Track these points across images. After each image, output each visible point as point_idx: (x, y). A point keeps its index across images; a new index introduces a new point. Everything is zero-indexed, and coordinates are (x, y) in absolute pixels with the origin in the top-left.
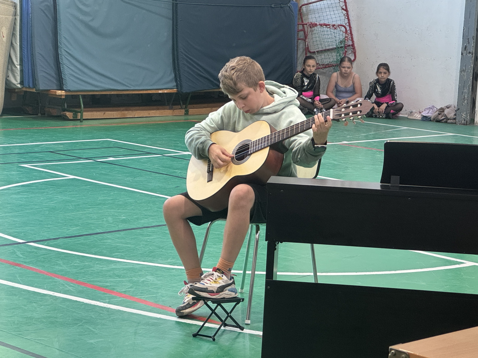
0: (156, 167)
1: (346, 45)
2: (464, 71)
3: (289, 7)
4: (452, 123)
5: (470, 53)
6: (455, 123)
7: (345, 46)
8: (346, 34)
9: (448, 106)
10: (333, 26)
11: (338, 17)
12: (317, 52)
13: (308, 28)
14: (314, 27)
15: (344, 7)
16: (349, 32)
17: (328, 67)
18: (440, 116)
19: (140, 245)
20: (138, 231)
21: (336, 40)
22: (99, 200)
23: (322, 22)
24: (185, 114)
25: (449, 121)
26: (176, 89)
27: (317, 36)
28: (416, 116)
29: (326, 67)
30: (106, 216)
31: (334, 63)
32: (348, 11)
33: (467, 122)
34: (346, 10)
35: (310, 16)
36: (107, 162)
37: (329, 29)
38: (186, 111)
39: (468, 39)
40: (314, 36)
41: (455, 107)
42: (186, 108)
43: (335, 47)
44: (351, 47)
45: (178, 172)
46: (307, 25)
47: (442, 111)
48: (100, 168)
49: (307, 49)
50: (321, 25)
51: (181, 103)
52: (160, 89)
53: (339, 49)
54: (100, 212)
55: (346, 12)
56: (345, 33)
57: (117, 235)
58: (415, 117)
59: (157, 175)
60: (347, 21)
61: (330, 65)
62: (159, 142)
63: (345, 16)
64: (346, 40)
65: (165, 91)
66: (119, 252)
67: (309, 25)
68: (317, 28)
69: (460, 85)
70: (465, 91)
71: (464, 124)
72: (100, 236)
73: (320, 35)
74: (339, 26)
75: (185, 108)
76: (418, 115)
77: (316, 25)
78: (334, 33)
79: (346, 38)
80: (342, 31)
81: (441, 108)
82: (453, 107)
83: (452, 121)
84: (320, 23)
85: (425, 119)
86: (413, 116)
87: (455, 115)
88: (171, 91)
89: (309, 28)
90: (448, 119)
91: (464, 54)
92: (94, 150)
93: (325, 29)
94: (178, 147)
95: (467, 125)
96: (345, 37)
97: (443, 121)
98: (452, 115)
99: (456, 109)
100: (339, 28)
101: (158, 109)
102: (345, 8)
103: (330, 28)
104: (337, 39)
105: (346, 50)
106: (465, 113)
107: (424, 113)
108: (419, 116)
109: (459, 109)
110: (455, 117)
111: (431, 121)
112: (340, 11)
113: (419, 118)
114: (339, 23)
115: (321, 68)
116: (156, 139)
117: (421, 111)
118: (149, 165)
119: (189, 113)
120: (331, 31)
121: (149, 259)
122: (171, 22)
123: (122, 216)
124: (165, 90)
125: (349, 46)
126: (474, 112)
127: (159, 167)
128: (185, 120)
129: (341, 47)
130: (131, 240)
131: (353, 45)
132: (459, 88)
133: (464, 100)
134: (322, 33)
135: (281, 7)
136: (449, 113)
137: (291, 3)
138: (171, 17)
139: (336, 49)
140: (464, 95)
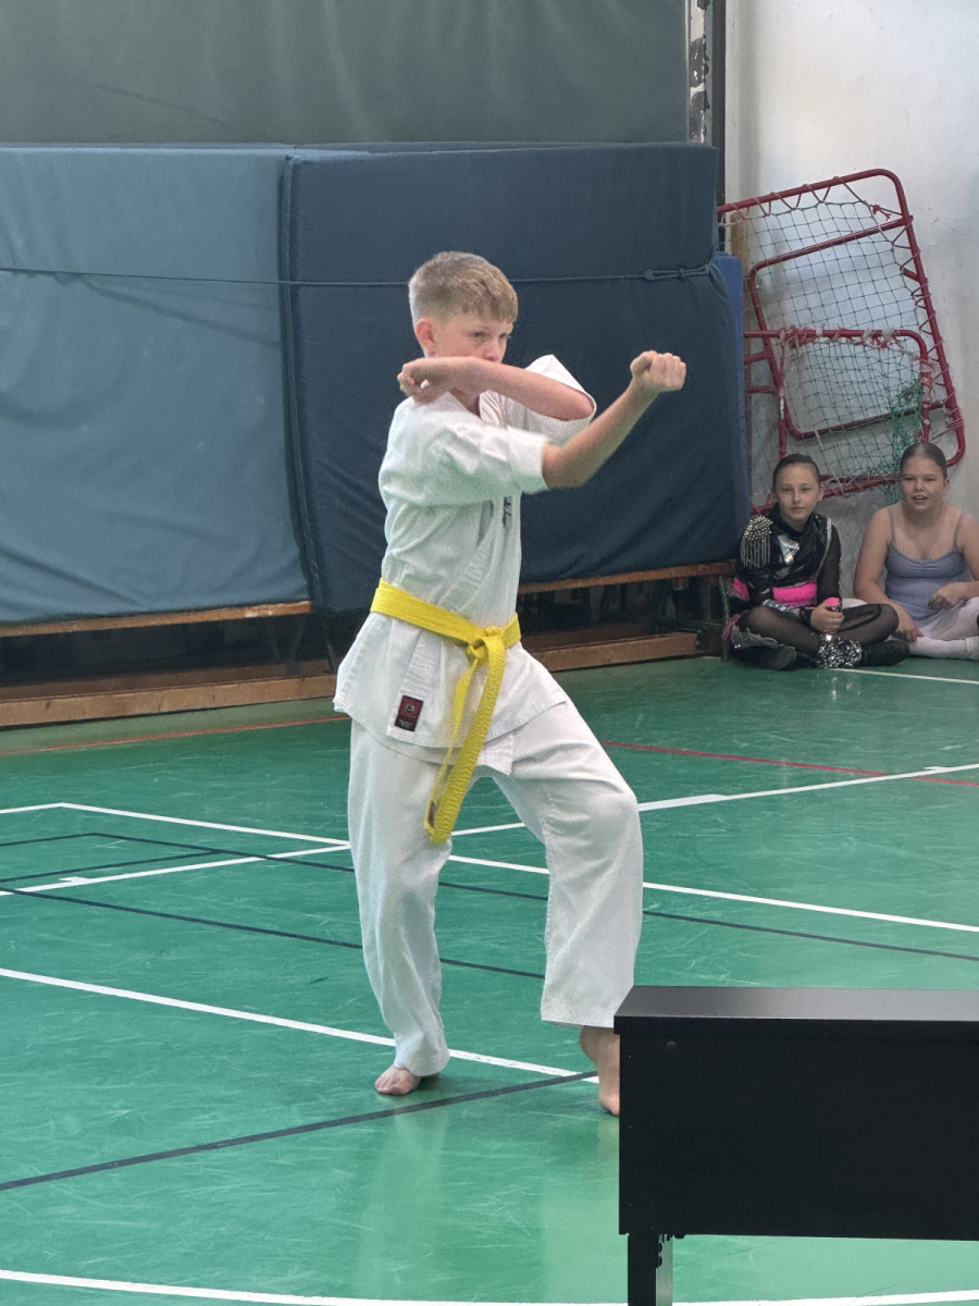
0: (242, 906)
1: (927, 403)
3: (710, 275)
7: (923, 409)
8: (922, 363)
10: (876, 335)
11: (890, 305)
12: (822, 433)
13: (783, 347)
14: (805, 343)
15: (911, 267)
16: (933, 357)
17: (866, 487)
19: (183, 1220)
20: (176, 1163)
21: (887, 389)
22: (31, 1049)
23: (833, 325)
26: (306, 602)
27: (817, 374)
29: (857, 490)
30: (57, 1109)
31: (885, 472)
32: (926, 280)
34: (919, 277)
35: (788, 305)
36: (61, 895)
37: (860, 348)
40: (806, 375)
43: (885, 412)
44: (944, 409)
45: (319, 922)
46: (777, 336)
48: (35, 919)
49: (784, 427)
50: (830, 335)
51: (331, 653)
52: (250, 605)
53: (900, 420)
54: (34, 1094)
55: (917, 285)
56: (918, 362)
57: (97, 1181)
59: (245, 936)
60: (922, 316)
61: (872, 478)
62: (252, 807)
63: (917, 299)
64: (923, 384)
65: (266, 609)
66: (105, 1253)
67: (787, 337)
68: (817, 346)
72: (33, 1193)
73: (830, 372)
74: (895, 334)
77: (811, 336)
78: (880, 361)
79: (926, 380)
80: (910, 354)
84: (826, 328)
89: (787, 348)
93: (845, 348)
94: (320, 820)
96: (922, 375)
100: (897, 342)
101: (245, 678)
102: (914, 271)
103: (862, 343)
104: (893, 382)
105: (927, 422)
112: (898, 280)
114: (896, 324)
115: (840, 494)
118: (216, 900)
120: (869, 354)
121: (216, 1274)
122: (278, 356)
123: (116, 1105)
125: (937, 406)
127: (253, 903)
129: (908, 413)
130: (149, 1202)
131: (951, 403)
134: (835, 362)
135: (679, 278)
137: (717, 263)
138: (277, 337)
139: (890, 418)
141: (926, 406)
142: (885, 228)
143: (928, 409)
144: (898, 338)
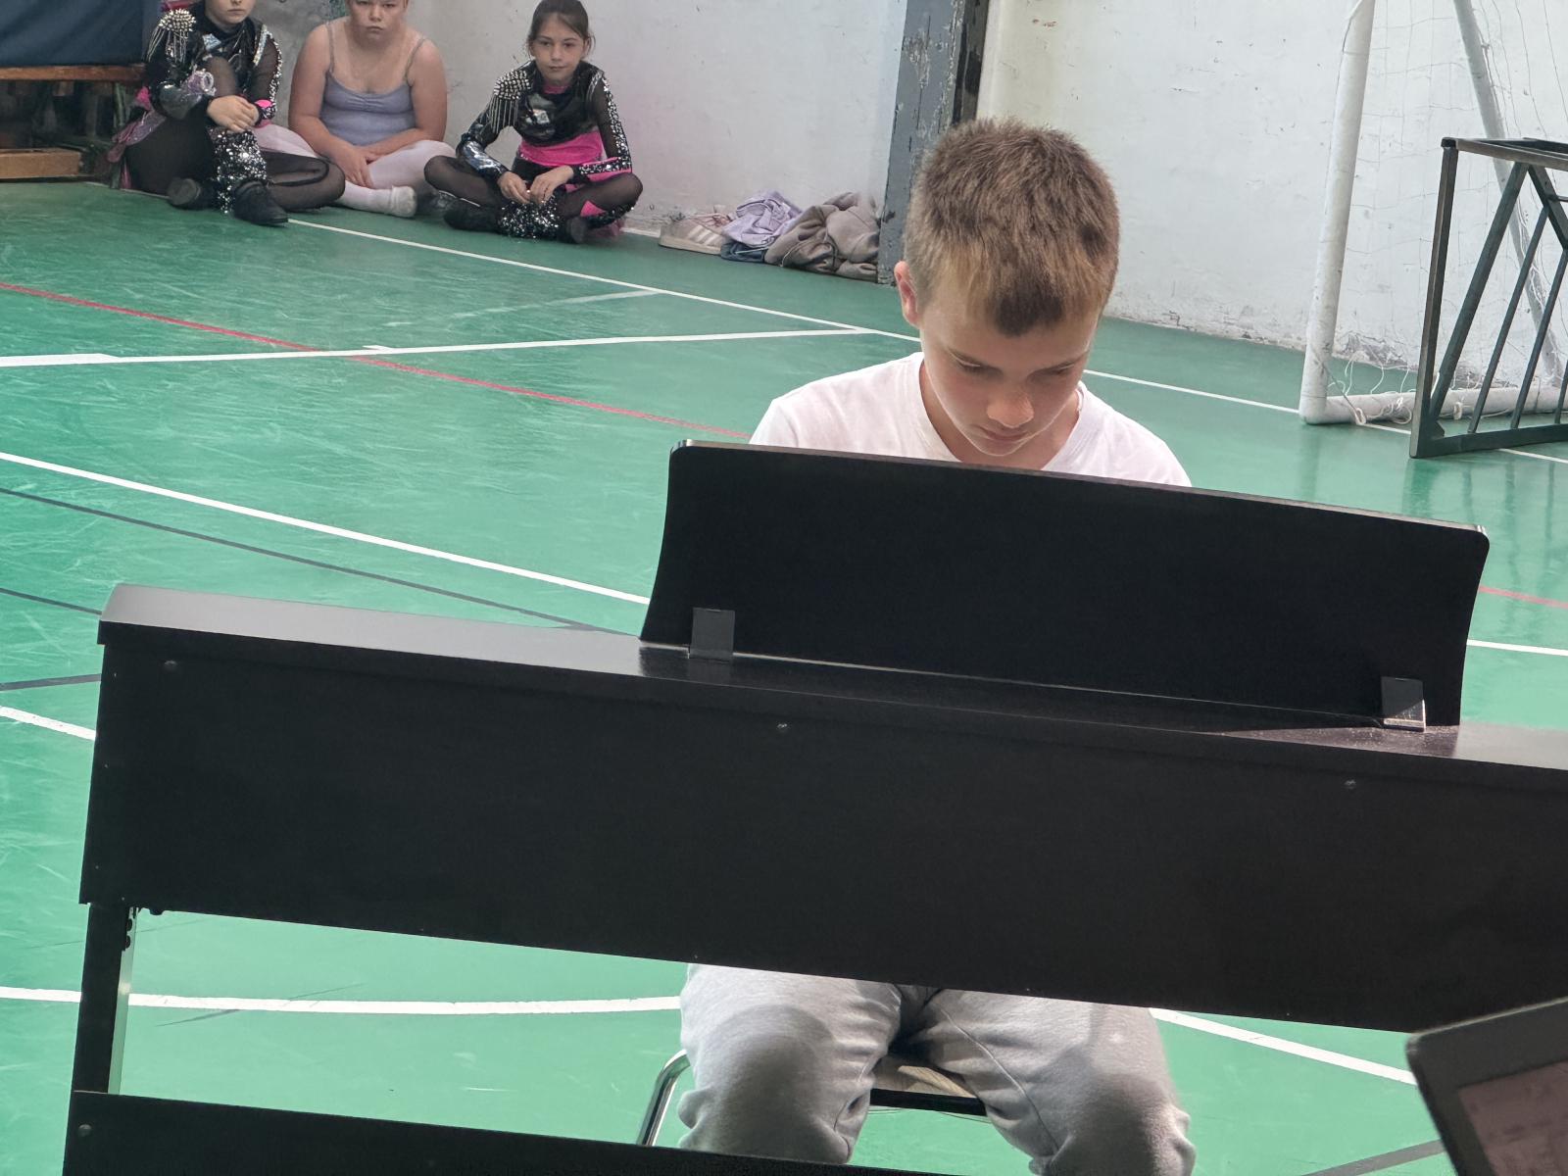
2: (922, 45)
4: (860, 278)
6: (874, 279)
9: (842, 201)
18: (808, 244)
25: (845, 268)
28: (701, 237)
41: (874, 206)
47: (816, 221)
58: (693, 239)
69: (900, 107)
70: (922, 134)
76: (707, 232)
81: (813, 209)
82: (864, 202)
83: (858, 266)
85: (737, 252)
86: (683, 235)
87: (875, 240)
90: (843, 260)
97: (819, 267)
98: (858, 242)
99: (878, 216)
107: (736, 228)
108: (711, 239)
109: (891, 215)
110: (873, 250)
111: (764, 262)
113: (712, 245)
117: (721, 215)
132: (895, 120)
136: (847, 232)
140: (916, 150)
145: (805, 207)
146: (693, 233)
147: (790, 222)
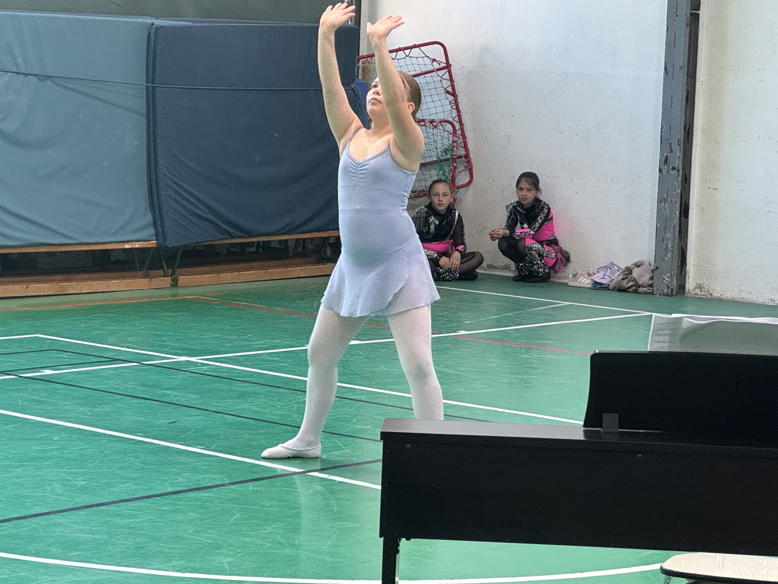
0: (133, 387)
1: (455, 155)
2: (665, 200)
3: (353, 89)
4: (646, 293)
5: (673, 168)
6: (652, 293)
7: (453, 158)
8: (454, 136)
9: (638, 264)
10: (432, 122)
11: (439, 107)
15: (450, 89)
16: (459, 132)
18: (625, 281)
19: (118, 535)
20: (111, 508)
21: (436, 148)
22: (34, 452)
24: (172, 286)
25: (641, 289)
26: (155, 242)
28: (583, 281)
29: (420, 196)
30: (50, 481)
32: (457, 96)
33: (672, 290)
34: (454, 94)
36: (43, 378)
38: (172, 280)
39: (670, 144)
41: (650, 265)
42: (173, 274)
43: (435, 159)
44: (463, 159)
45: (171, 394)
47: (628, 272)
48: (30, 390)
51: (165, 266)
52: (128, 242)
53: (442, 163)
54: (38, 473)
55: (452, 98)
56: (452, 135)
57: (73, 516)
58: (580, 282)
59: (135, 401)
60: (455, 113)
62: (131, 339)
63: (452, 105)
64: (454, 146)
65: (135, 244)
66: (82, 550)
69: (658, 225)
71: (667, 295)
72: (44, 520)
75: (171, 275)
76: (585, 279)
78: (433, 134)
79: (455, 144)
80: (448, 131)
81: (627, 267)
82: (646, 263)
83: (645, 289)
85: (598, 286)
86: (576, 281)
87: (652, 278)
88: (148, 244)
90: (640, 287)
91: (664, 171)
92: (15, 355)
94: (165, 347)
95: (672, 296)
96: (454, 142)
97: (630, 290)
98: (645, 279)
99: (652, 268)
100: (442, 125)
101: (123, 278)
102: (452, 92)
103: (425, 125)
104: (439, 145)
105: (455, 165)
106: (668, 275)
107: (597, 277)
108: (586, 282)
109: (657, 268)
110: (651, 282)
111: (609, 289)
112: (444, 95)
113: (587, 284)
114: (441, 117)
116: (125, 332)
117: (591, 272)
118: (117, 383)
119: (179, 285)
120: (428, 131)
121: (136, 561)
122: (145, 120)
123: (80, 479)
124: (137, 243)
125: (460, 157)
126: (683, 273)
127: (136, 385)
128: (172, 296)
129: (446, 160)
130: (101, 526)
131: (467, 156)
132: (656, 231)
133: (667, 252)
136: (641, 276)
137: (356, 84)
138: (144, 111)
139: (437, 162)
140: (666, 242)
141: (455, 157)
142: (438, 70)
143: (456, 158)
144: (442, 123)
145: (623, 267)
146: (580, 280)
147: (618, 273)
